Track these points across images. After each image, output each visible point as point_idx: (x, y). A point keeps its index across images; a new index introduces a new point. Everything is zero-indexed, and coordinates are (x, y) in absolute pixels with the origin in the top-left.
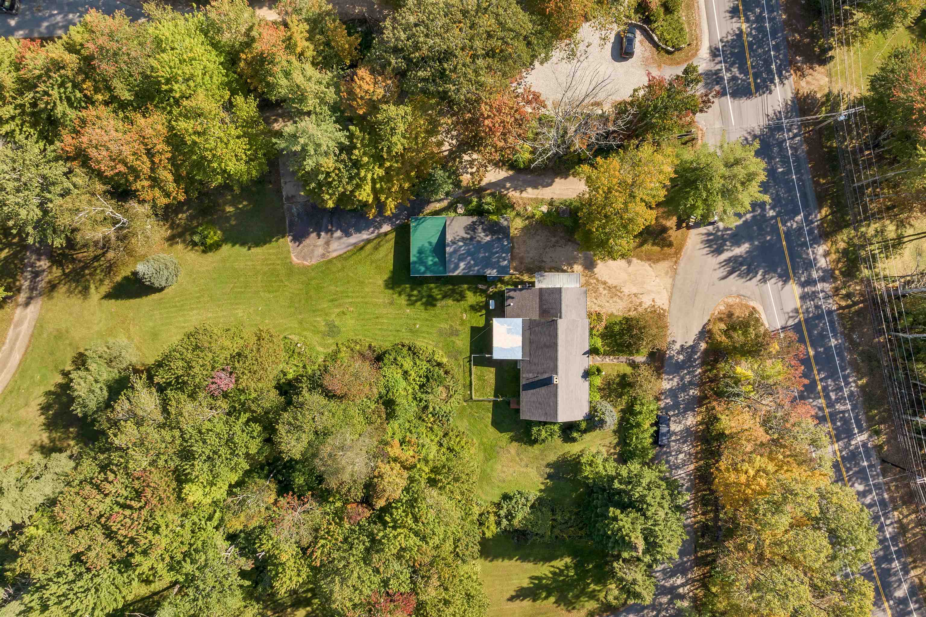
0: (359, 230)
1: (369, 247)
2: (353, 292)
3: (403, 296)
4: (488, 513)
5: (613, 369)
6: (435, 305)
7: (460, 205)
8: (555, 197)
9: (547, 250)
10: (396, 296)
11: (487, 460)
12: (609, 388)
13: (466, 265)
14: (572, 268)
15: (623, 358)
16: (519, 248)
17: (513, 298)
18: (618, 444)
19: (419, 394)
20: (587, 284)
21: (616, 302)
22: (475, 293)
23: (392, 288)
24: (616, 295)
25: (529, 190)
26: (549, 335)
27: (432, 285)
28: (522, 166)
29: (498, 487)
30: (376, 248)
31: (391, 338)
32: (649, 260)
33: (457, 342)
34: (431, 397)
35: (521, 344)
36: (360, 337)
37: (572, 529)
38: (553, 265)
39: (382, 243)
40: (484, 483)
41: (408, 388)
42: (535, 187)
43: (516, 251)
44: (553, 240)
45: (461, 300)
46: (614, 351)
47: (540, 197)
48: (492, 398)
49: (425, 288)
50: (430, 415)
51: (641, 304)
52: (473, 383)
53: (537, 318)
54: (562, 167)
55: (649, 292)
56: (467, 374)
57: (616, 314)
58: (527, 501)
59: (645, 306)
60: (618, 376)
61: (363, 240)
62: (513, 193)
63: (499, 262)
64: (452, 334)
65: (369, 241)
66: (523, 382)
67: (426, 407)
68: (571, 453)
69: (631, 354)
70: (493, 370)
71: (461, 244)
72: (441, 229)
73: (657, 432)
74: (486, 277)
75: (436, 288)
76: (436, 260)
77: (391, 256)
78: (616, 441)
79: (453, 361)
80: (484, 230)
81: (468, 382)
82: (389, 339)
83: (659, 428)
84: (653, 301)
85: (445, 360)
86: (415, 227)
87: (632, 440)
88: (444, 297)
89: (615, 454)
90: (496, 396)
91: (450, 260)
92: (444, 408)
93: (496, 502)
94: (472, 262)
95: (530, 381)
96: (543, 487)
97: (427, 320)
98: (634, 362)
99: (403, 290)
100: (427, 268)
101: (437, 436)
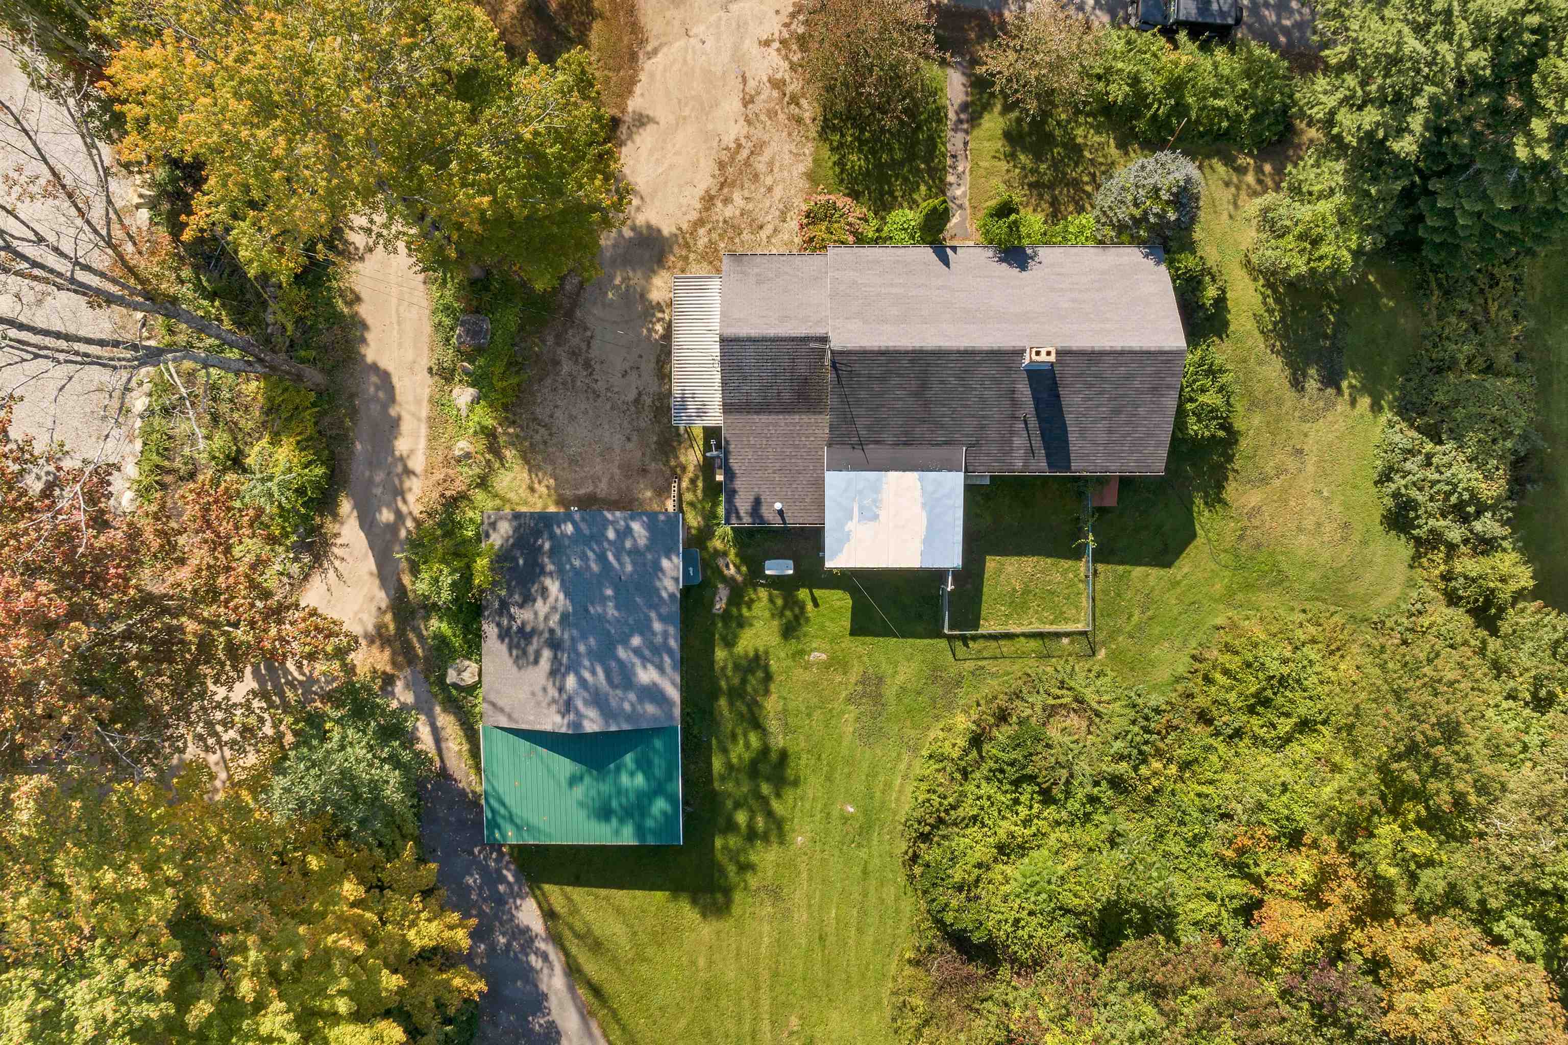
0: (538, 1001)
1: (591, 967)
2: (740, 1021)
3: (753, 858)
4: (1447, 577)
5: (990, 173)
6: (784, 755)
7: (452, 676)
8: (425, 361)
9: (600, 386)
10: (753, 881)
11: (1280, 580)
12: (1051, 186)
13: (644, 660)
14: (659, 307)
15: (954, 141)
16: (596, 479)
17: (757, 502)
18: (1229, 161)
19: (1073, 805)
20: (711, 257)
21: (771, 164)
22: (742, 623)
23: (727, 892)
24: (747, 163)
25: (402, 446)
26: (883, 379)
27: (717, 764)
28: (319, 470)
29: (1364, 543)
30: (597, 946)
31: (889, 893)
32: (633, 57)
33: (900, 679)
34: (1082, 767)
35: (914, 475)
36: (885, 993)
37: (1493, 308)
38: (648, 366)
39: (579, 926)
40: (1351, 589)
41: (1052, 840)
42: (394, 424)
43: (603, 489)
44: (566, 367)
45: (766, 669)
46: (932, 171)
47: (424, 412)
48: (1083, 567)
49: (730, 786)
50: (1144, 770)
51: (777, 84)
52: (1037, 627)
53: (825, 420)
54: (325, 338)
55: (738, 57)
56: (1006, 647)
57: (809, 163)
58: (1411, 452)
59: (782, 69)
60: (1011, 157)
61: (571, 989)
62: (411, 498)
63: (635, 552)
64: (877, 698)
65: (573, 970)
66: (1040, 466)
67: (1116, 783)
68: (1261, 310)
69: (938, 115)
70: (991, 563)
71: (571, 682)
72: (524, 745)
73: (1195, 30)
74: (687, 591)
75: (725, 751)
76: (629, 759)
77: (622, 897)
78: (1221, 169)
79: (965, 696)
80: (527, 600)
81: (1033, 644)
82: (890, 901)
83: (1181, 24)
84: (767, 43)
85: (963, 722)
86: (518, 828)
87: (1223, 112)
88: (756, 723)
89: (1259, 170)
90: (1077, 554)
91: (629, 718)
92: (1120, 724)
93: (1411, 551)
94: (636, 641)
95: (1037, 442)
96: (1365, 402)
97: (829, 778)
98: (964, 107)
99: (734, 856)
100: (658, 790)
101: (1208, 748)
